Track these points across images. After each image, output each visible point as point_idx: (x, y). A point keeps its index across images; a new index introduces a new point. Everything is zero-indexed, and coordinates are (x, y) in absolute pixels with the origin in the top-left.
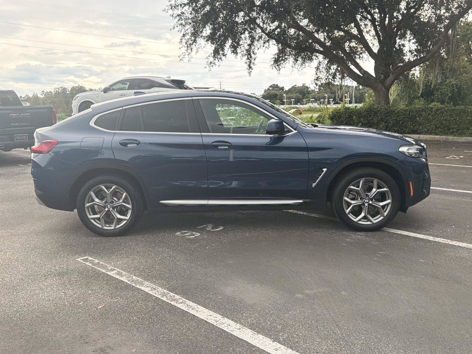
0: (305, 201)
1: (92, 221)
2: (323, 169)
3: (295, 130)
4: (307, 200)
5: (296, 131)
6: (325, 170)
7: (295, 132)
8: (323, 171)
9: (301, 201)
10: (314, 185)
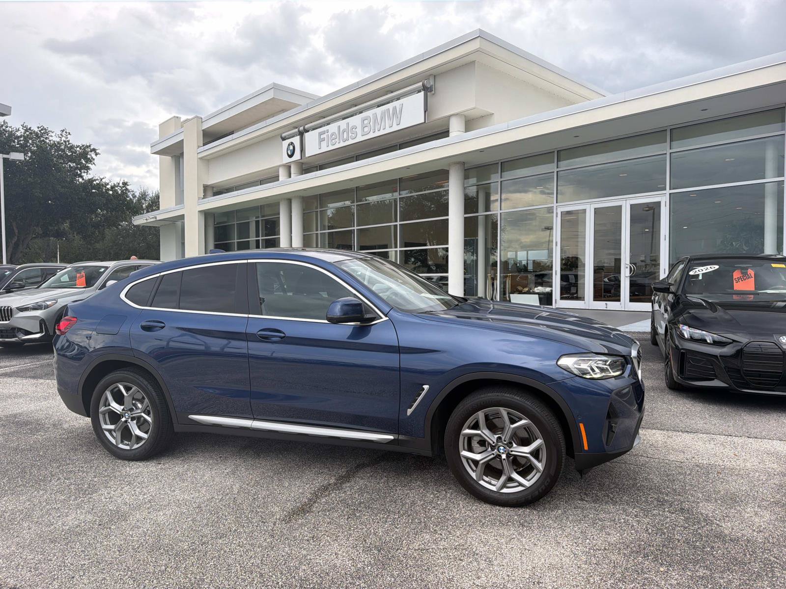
0: (397, 438)
1: (107, 434)
2: (424, 386)
3: (386, 315)
4: (401, 437)
5: (387, 318)
6: (426, 387)
7: (385, 319)
8: (423, 389)
9: (391, 437)
10: (409, 411)
